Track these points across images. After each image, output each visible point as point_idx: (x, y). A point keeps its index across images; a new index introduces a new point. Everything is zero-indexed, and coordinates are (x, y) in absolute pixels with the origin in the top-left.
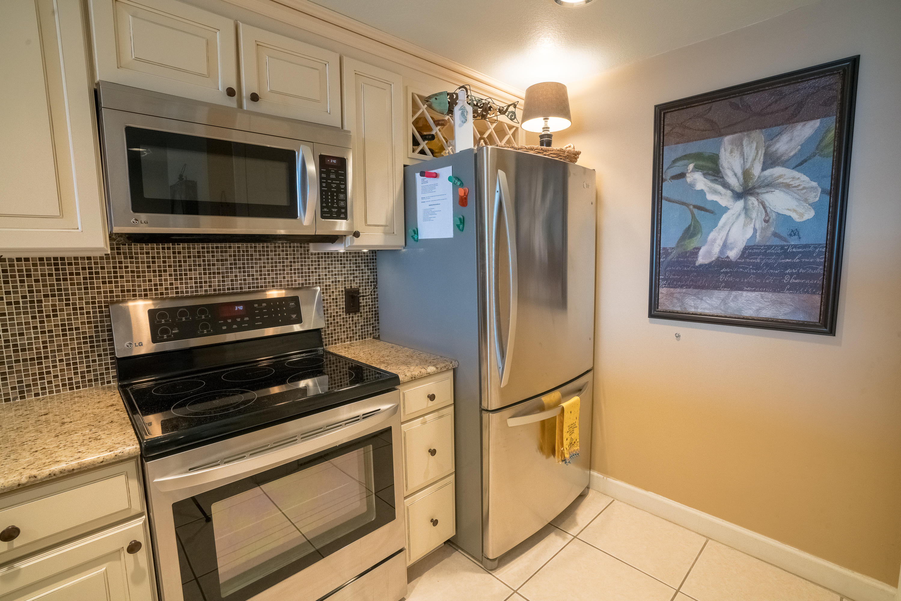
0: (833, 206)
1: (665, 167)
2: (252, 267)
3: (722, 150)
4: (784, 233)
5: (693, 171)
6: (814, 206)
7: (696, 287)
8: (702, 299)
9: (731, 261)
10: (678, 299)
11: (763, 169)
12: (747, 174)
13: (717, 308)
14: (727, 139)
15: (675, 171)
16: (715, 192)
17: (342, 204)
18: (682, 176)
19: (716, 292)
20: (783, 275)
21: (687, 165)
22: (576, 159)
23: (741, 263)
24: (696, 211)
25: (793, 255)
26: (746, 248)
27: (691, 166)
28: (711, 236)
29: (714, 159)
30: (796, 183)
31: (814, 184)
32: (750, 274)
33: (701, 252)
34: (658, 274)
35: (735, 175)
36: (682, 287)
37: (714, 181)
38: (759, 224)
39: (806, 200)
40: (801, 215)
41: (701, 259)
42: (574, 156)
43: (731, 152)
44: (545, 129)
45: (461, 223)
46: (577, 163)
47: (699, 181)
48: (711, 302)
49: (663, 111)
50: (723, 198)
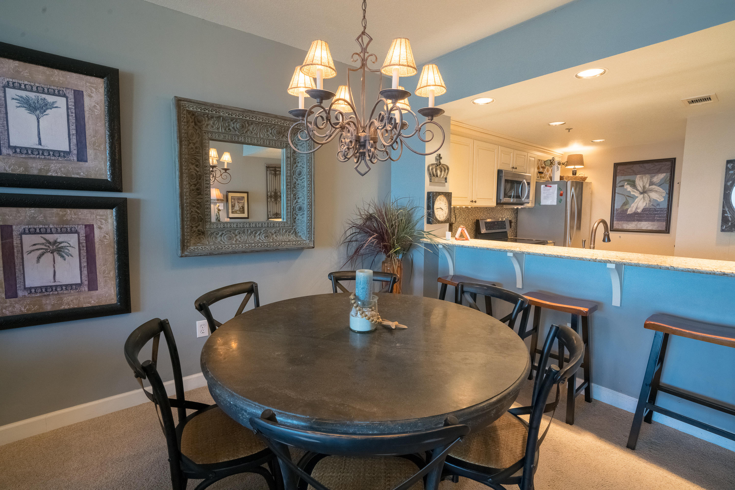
0: (669, 197)
1: (617, 183)
3: (637, 179)
4: (655, 205)
5: (626, 185)
6: (664, 197)
7: (627, 221)
8: (629, 225)
9: (639, 213)
10: (620, 225)
11: (649, 186)
12: (644, 187)
13: (634, 227)
14: (638, 176)
15: (621, 184)
16: (634, 192)
18: (623, 186)
19: (634, 222)
20: (655, 217)
21: (625, 183)
23: (642, 213)
24: (627, 197)
25: (658, 211)
26: (643, 209)
27: (626, 183)
28: (632, 205)
29: (634, 182)
30: (658, 190)
31: (664, 191)
32: (645, 217)
33: (629, 210)
34: (613, 217)
35: (641, 187)
36: (622, 221)
37: (634, 188)
38: (648, 202)
39: (661, 196)
40: (660, 200)
41: (629, 212)
42: (585, 178)
43: (639, 180)
44: (574, 168)
45: (559, 201)
46: (586, 181)
47: (629, 188)
48: (632, 225)
49: (616, 165)
50: (636, 194)
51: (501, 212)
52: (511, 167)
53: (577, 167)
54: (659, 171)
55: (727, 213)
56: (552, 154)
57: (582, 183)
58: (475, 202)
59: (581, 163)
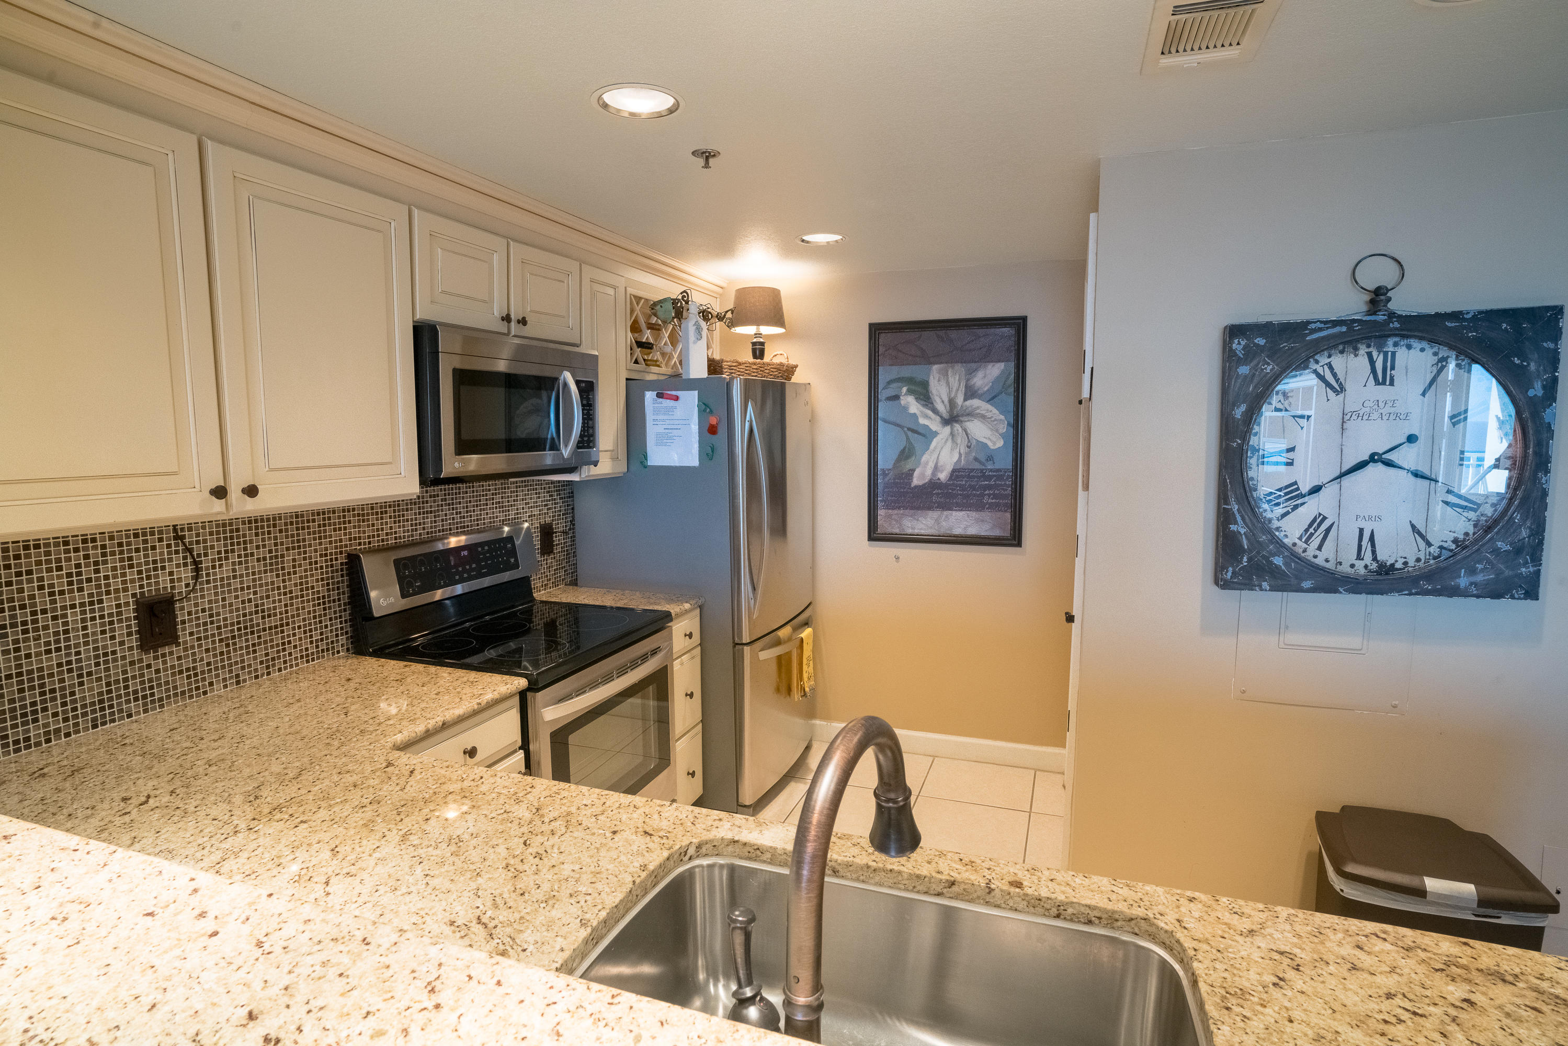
0: (1016, 437)
1: (881, 387)
2: (460, 503)
3: (931, 377)
4: (982, 458)
5: (905, 395)
6: (1003, 436)
7: (912, 508)
8: (918, 520)
9: (941, 483)
10: (896, 520)
11: (965, 400)
12: (952, 402)
13: (931, 528)
14: (935, 367)
15: (890, 392)
16: (926, 417)
17: (591, 431)
18: (896, 397)
19: (930, 513)
20: (982, 495)
21: (901, 388)
22: (793, 373)
23: (950, 485)
24: (910, 433)
25: (989, 478)
26: (954, 471)
27: (905, 389)
28: (924, 458)
29: (925, 385)
30: (989, 415)
31: (1002, 417)
32: (958, 495)
33: (916, 474)
34: (876, 496)
35: (943, 402)
36: (899, 508)
37: (925, 406)
38: (963, 449)
39: (997, 431)
40: (994, 444)
41: (916, 481)
42: (790, 371)
43: (939, 380)
44: (758, 335)
45: (708, 453)
46: (796, 379)
47: (912, 405)
48: (924, 523)
49: (877, 330)
50: (934, 424)
51: (498, 498)
52: (498, 310)
53: (766, 330)
54: (986, 357)
55: (1236, 523)
56: (682, 279)
57: (783, 385)
58: (251, 491)
59: (776, 316)
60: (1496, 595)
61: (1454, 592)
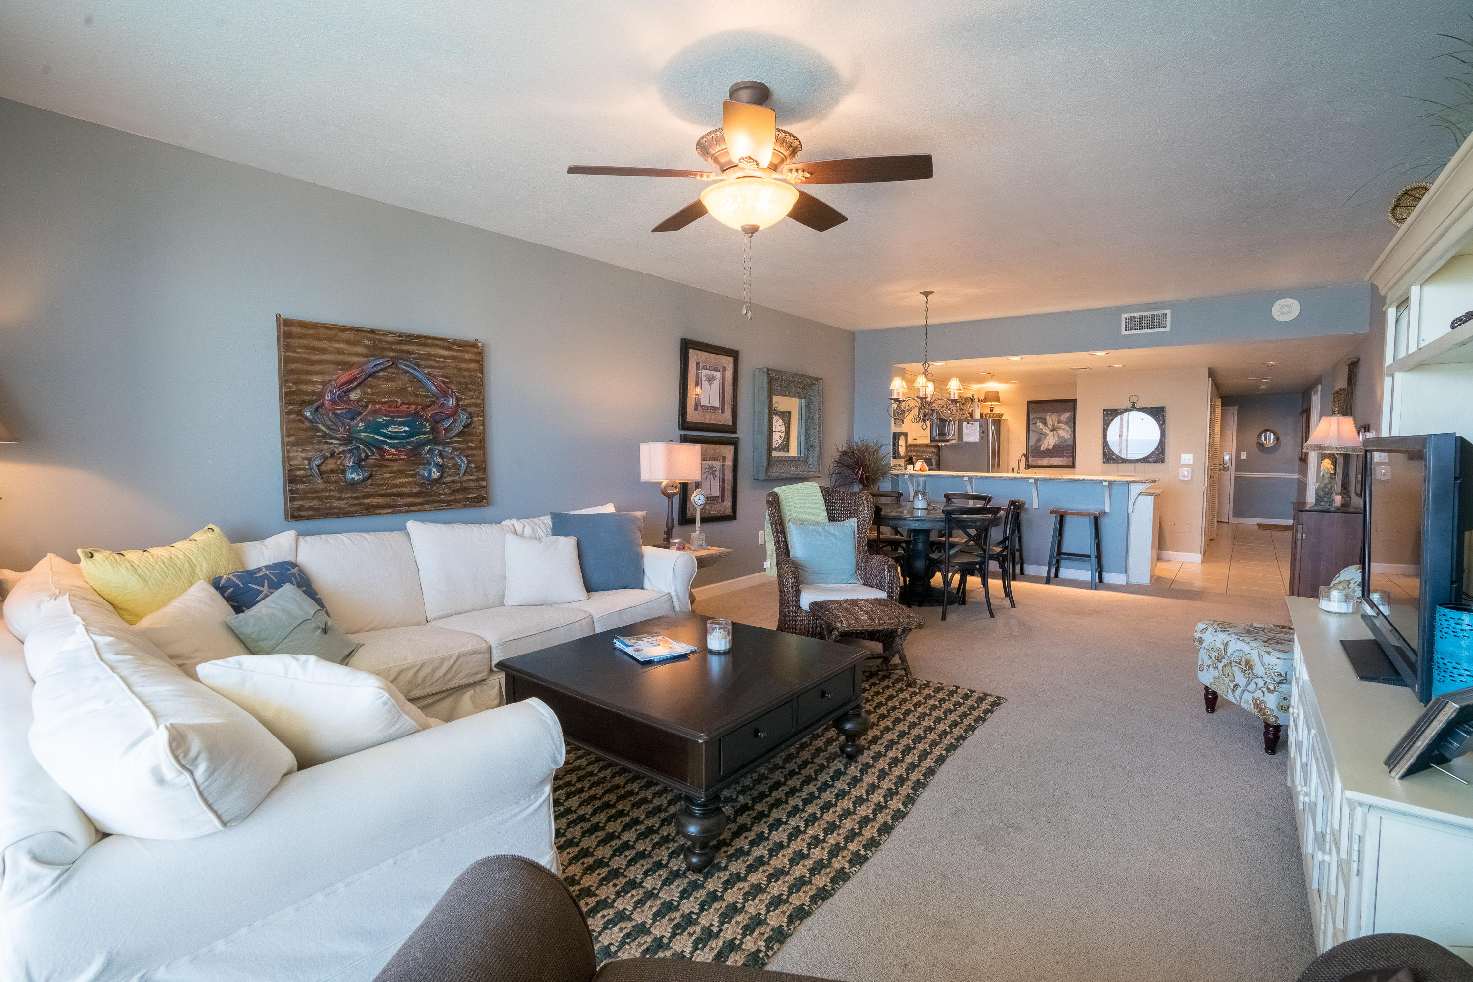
0: (1073, 435)
1: (1031, 420)
3: (1047, 417)
4: (1063, 441)
5: (1038, 422)
6: (1069, 434)
7: (1040, 457)
8: (1042, 461)
9: (1050, 449)
10: (1035, 461)
11: (1058, 424)
12: (1054, 425)
13: (1047, 463)
14: (1048, 414)
15: (1034, 422)
16: (1045, 429)
18: (1036, 423)
19: (1046, 458)
20: (1062, 453)
21: (1037, 420)
23: (1053, 450)
24: (1040, 434)
25: (1064, 448)
26: (1054, 446)
28: (1044, 442)
29: (1045, 419)
30: (1064, 428)
31: (1068, 429)
32: (1055, 453)
33: (1042, 447)
34: (1028, 454)
35: (1051, 424)
36: (1036, 457)
37: (1045, 426)
38: (1057, 439)
39: (1067, 433)
40: (1066, 437)
41: (1042, 449)
42: (1001, 416)
43: (1049, 418)
44: (992, 405)
45: (981, 438)
46: (1004, 418)
47: (1041, 426)
48: (1045, 462)
49: (1029, 403)
50: (1048, 431)
53: (993, 403)
54: (1065, 411)
56: (972, 390)
57: (1000, 420)
58: (916, 440)
59: (998, 400)
60: (1156, 462)
61: (1148, 462)
